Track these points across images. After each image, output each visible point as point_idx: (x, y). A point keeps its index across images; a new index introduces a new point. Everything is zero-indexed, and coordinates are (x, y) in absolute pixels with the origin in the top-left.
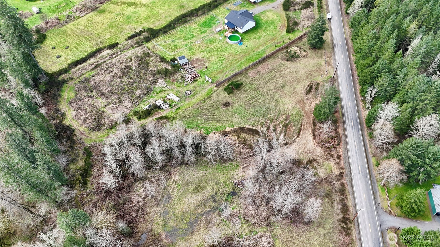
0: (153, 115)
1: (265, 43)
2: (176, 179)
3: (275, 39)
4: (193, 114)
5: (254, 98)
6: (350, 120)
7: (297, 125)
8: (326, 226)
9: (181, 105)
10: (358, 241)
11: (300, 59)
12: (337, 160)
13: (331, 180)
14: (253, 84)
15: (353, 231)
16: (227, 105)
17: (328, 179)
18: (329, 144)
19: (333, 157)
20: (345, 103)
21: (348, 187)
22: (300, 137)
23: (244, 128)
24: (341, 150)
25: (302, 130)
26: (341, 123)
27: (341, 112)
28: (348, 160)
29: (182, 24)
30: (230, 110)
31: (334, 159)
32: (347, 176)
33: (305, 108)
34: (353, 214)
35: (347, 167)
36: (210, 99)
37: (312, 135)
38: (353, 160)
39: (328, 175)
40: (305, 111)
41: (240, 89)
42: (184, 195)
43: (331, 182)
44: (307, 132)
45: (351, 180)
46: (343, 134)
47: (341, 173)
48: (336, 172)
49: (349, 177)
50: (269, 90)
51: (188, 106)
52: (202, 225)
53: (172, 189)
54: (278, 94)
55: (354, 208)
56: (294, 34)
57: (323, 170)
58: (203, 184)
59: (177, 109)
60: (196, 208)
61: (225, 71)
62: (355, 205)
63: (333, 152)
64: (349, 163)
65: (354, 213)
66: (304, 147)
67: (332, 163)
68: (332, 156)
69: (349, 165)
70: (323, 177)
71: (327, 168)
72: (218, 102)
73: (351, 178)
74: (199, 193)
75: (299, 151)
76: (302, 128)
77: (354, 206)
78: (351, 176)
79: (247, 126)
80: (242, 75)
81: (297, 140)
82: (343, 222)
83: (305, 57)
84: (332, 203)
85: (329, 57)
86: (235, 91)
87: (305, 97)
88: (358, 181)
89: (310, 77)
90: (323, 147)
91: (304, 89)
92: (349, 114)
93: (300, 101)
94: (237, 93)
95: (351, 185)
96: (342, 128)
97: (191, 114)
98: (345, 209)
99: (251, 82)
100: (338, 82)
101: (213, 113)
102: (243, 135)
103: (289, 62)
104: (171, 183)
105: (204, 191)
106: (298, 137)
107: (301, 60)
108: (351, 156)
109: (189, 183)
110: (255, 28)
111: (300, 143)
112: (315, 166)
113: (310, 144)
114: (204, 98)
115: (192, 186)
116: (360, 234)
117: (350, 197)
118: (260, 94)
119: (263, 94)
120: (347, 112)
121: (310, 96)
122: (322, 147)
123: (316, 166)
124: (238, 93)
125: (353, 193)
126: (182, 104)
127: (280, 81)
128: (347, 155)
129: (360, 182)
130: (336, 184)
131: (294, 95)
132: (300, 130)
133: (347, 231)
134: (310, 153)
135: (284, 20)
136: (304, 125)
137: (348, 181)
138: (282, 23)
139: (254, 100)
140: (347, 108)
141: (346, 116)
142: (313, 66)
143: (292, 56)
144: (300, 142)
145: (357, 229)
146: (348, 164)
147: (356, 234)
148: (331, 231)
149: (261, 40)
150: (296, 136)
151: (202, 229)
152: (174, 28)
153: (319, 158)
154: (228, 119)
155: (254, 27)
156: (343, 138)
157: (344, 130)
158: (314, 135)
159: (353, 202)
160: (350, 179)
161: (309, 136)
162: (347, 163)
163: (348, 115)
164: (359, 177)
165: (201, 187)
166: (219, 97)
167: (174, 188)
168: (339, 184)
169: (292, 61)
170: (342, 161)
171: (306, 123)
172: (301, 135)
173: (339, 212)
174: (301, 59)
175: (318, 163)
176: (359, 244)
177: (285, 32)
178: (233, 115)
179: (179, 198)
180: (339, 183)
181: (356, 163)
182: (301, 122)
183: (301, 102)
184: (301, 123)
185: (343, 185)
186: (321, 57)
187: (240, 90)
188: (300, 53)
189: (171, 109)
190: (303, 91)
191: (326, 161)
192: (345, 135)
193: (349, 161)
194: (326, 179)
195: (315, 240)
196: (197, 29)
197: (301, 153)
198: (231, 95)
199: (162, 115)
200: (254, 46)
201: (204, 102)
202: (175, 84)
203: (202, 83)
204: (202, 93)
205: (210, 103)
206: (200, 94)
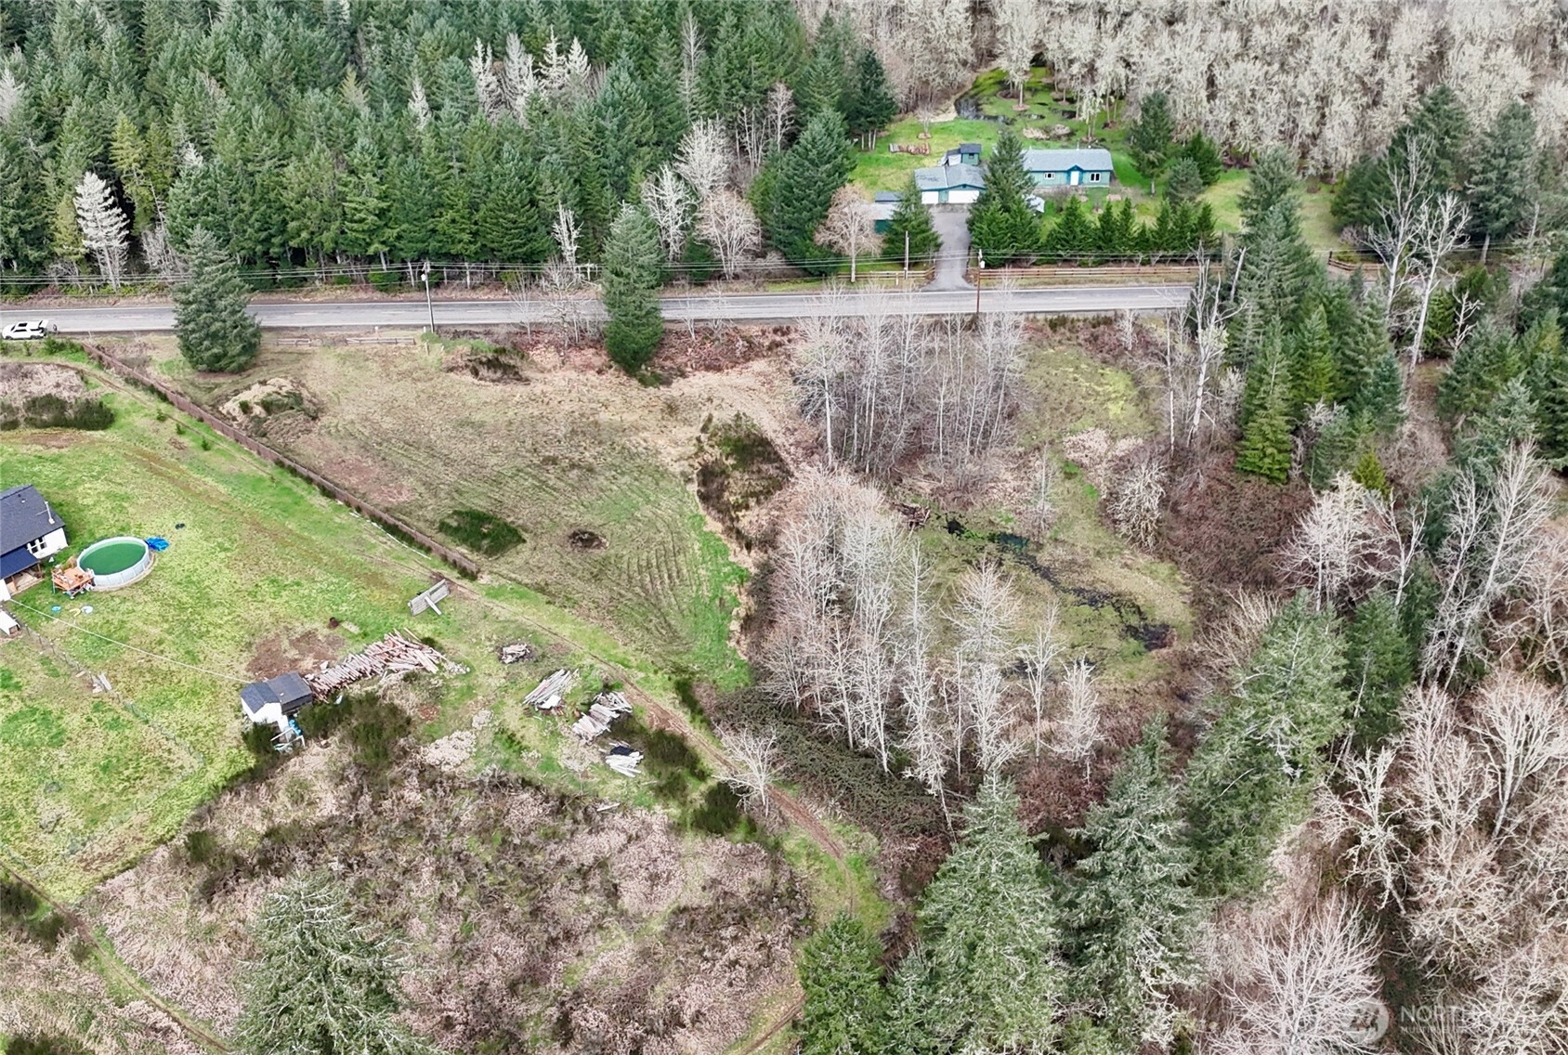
3: (145, 454)
4: (650, 621)
16: (584, 539)
23: (700, 494)
30: (609, 529)
36: (552, 588)
51: (601, 643)
61: (369, 566)
72: (568, 564)
97: (651, 625)
101: (634, 568)
114: (549, 603)
166: (542, 565)
177: (98, 434)
178: (639, 521)
198: (525, 533)
199: (669, 708)
200: (187, 506)
201: (569, 601)
202: (455, 708)
203: (448, 623)
204: (515, 614)
205: (577, 583)
206: (519, 618)
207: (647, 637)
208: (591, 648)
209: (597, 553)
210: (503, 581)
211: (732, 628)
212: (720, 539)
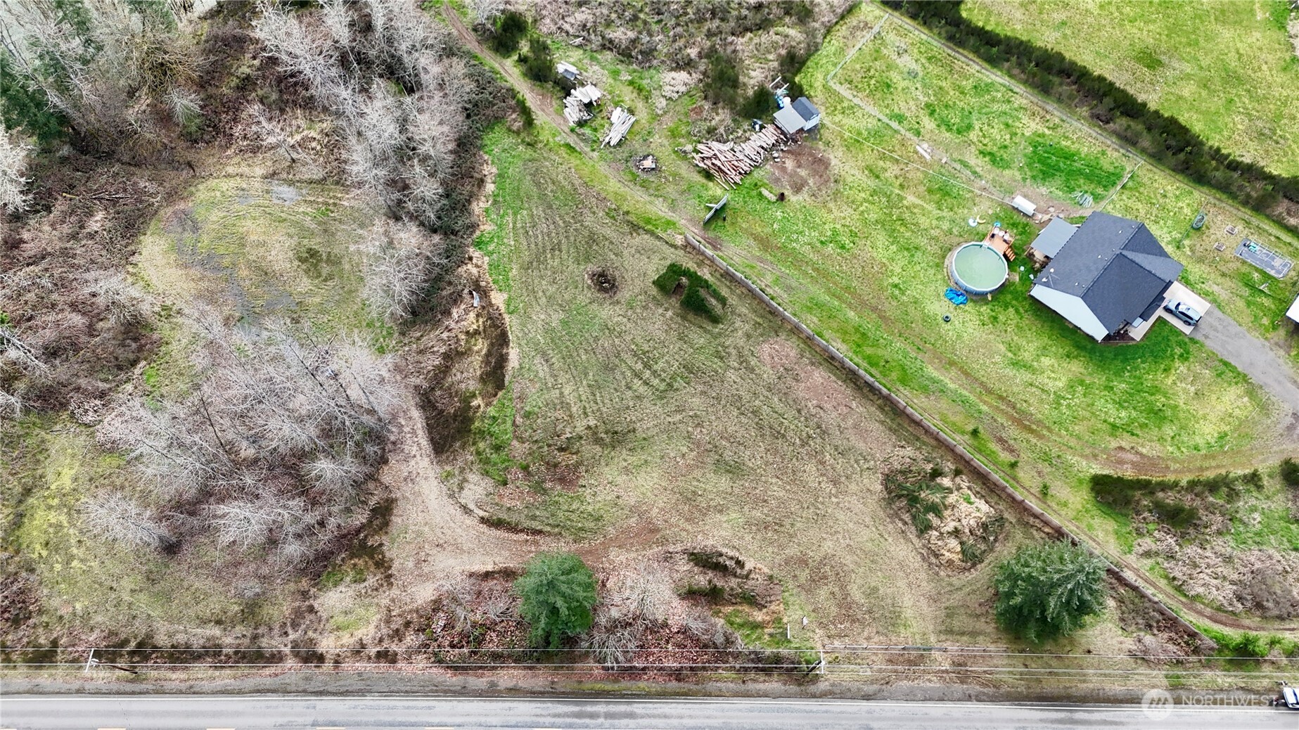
0: (541, 91)
1: (990, 392)
2: (346, 203)
3: (1032, 431)
4: (552, 191)
5: (647, 366)
6: (568, 720)
7: (534, 518)
8: (143, 597)
9: (591, 154)
10: (76, 685)
11: (913, 537)
12: (373, 651)
13: (303, 626)
14: (721, 358)
15: (108, 675)
16: (605, 283)
17: (312, 617)
18: (442, 623)
19: (391, 637)
20: (659, 711)
21: (265, 675)
22: (484, 528)
23: (508, 345)
24: (420, 667)
25: (515, 537)
26: (553, 683)
27: (609, 687)
28: (375, 688)
29: (1025, 82)
30: (586, 295)
31: (381, 640)
32: (307, 679)
33: (620, 547)
34: (163, 683)
35: (341, 683)
36: (626, 229)
37: (490, 568)
38: (371, 708)
39: (325, 616)
40: (605, 546)
41: (691, 316)
42: (292, 231)
43: (295, 626)
44: (507, 554)
45: (288, 690)
46: (493, 685)
47: (321, 658)
48: (327, 644)
49: (302, 686)
50: (696, 416)
51: (586, 171)
52: (205, 284)
53: (312, 199)
54: (685, 449)
55: (183, 686)
56: (1095, 512)
57: (348, 603)
58: (325, 269)
59: (568, 146)
60: (254, 264)
61: (772, 259)
62: (194, 693)
63: (411, 639)
64: (361, 693)
65: (168, 686)
66: (441, 542)
67: (368, 632)
68: (397, 635)
69: (350, 689)
70: (319, 601)
71: (352, 618)
72: (616, 255)
73: (297, 692)
74: (296, 263)
75: (426, 529)
76: (523, 537)
77: (191, 687)
78: (305, 692)
79: (513, 354)
80: (762, 317)
81: (469, 521)
82: (140, 645)
83: (933, 560)
84: (219, 622)
85: (961, 671)
86: (674, 301)
87: (679, 548)
88: (284, 715)
89: (804, 575)
90: (437, 606)
91: (726, 546)
92: (601, 720)
93: (655, 530)
94: (667, 310)
95: (272, 688)
96: (523, 684)
97: (551, 187)
98: (181, 656)
99: (734, 352)
100: (788, 696)
101: (564, 247)
102: (481, 346)
103: (879, 487)
104: (331, 194)
105: (301, 272)
106: (483, 520)
107: (908, 540)
108: (392, 703)
109: (333, 234)
110: (1084, 342)
111: (459, 530)
112: (365, 581)
113: (452, 562)
114: (627, 213)
115: (320, 243)
116: (98, 693)
117: (225, 677)
118: (670, 385)
119: (670, 394)
120: (609, 716)
121: (684, 566)
122: (435, 602)
123: (366, 584)
124: (670, 313)
125: (240, 692)
126: (595, 154)
127: (754, 457)
128: (393, 688)
129: (281, 720)
130: (285, 639)
131: (686, 508)
132: (513, 528)
133: (107, 655)
134: (418, 563)
135: (1201, 469)
136: (536, 543)
137: (288, 681)
138: (1175, 460)
139: (639, 366)
140: (631, 716)
141: (589, 709)
142: (875, 589)
143: (913, 500)
144: (464, 530)
145: (115, 687)
146: (355, 688)
147: (100, 682)
148: (124, 607)
149: (1010, 372)
150: (482, 513)
151: (192, 284)
152: (992, 61)
153: (395, 592)
154: (540, 294)
155: (1091, 338)
156: (478, 681)
157: (514, 692)
158: (487, 575)
159: (206, 685)
160: (294, 689)
161: (487, 559)
162: (361, 685)
163: (592, 716)
164: (300, 720)
165: (316, 266)
166: (637, 255)
167: (318, 203)
168: (283, 649)
169: (890, 502)
170: (370, 666)
171: (544, 548)
172: (494, 532)
173: (181, 638)
174: (915, 540)
175: (376, 590)
176: (68, 686)
177: (1097, 469)
178: (561, 305)
179: (285, 220)
180: (287, 650)
181: (358, 719)
182: (548, 529)
183: (650, 532)
184: (540, 532)
185: (277, 658)
186: (950, 632)
187: (684, 318)
188: (944, 530)
189: (567, 130)
190: (710, 542)
191: (379, 616)
192: (492, 693)
193: (370, 692)
194: (311, 609)
195: (103, 563)
196: (1014, 134)
197: (419, 534)
198: (654, 291)
199: (540, 113)
200: (953, 347)
201: (612, 214)
202: (680, 120)
203: (700, 197)
204: (651, 203)
205: (608, 232)
206: (648, 198)
207: (554, 176)
208: (593, 166)
209: (593, 267)
210: (664, 236)
211: (493, 185)
212: (495, 282)
